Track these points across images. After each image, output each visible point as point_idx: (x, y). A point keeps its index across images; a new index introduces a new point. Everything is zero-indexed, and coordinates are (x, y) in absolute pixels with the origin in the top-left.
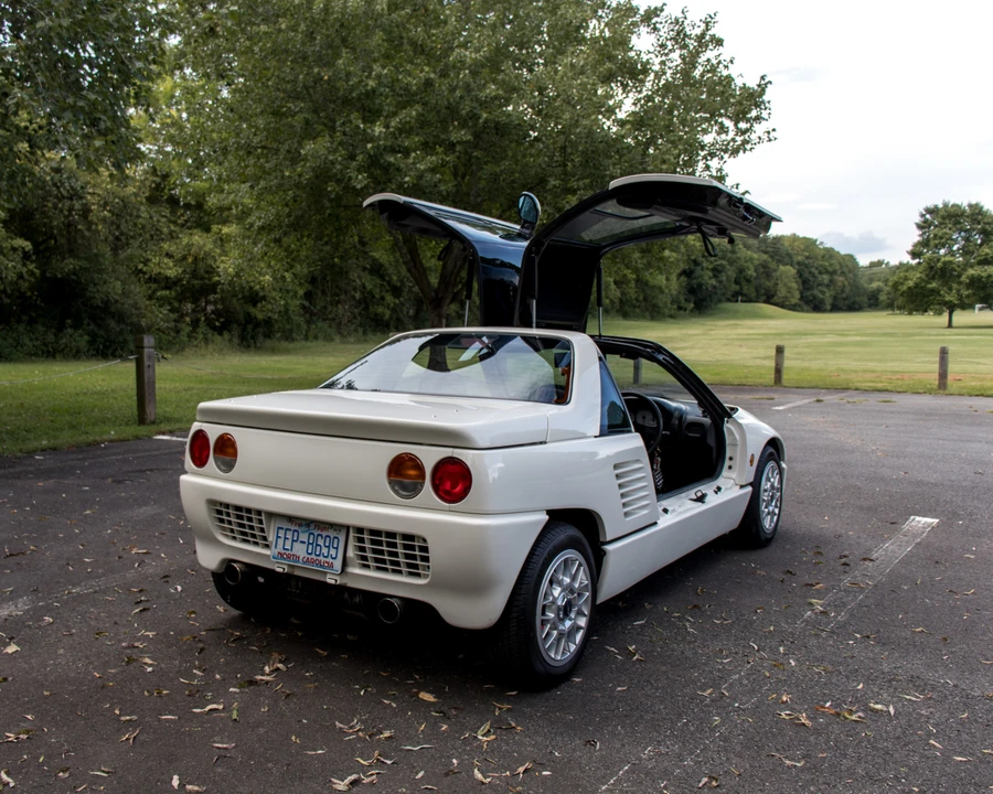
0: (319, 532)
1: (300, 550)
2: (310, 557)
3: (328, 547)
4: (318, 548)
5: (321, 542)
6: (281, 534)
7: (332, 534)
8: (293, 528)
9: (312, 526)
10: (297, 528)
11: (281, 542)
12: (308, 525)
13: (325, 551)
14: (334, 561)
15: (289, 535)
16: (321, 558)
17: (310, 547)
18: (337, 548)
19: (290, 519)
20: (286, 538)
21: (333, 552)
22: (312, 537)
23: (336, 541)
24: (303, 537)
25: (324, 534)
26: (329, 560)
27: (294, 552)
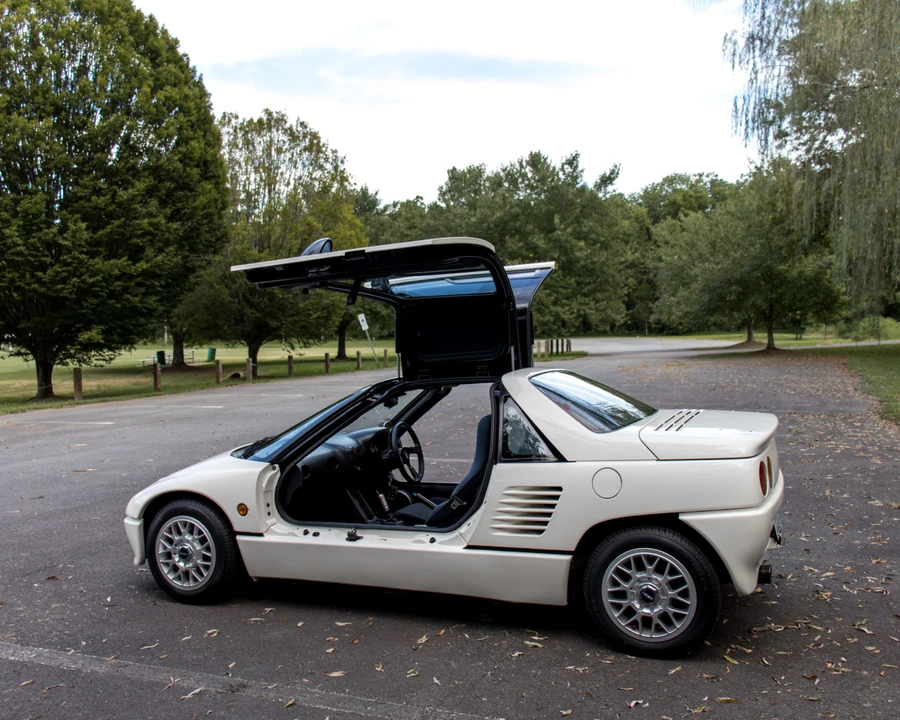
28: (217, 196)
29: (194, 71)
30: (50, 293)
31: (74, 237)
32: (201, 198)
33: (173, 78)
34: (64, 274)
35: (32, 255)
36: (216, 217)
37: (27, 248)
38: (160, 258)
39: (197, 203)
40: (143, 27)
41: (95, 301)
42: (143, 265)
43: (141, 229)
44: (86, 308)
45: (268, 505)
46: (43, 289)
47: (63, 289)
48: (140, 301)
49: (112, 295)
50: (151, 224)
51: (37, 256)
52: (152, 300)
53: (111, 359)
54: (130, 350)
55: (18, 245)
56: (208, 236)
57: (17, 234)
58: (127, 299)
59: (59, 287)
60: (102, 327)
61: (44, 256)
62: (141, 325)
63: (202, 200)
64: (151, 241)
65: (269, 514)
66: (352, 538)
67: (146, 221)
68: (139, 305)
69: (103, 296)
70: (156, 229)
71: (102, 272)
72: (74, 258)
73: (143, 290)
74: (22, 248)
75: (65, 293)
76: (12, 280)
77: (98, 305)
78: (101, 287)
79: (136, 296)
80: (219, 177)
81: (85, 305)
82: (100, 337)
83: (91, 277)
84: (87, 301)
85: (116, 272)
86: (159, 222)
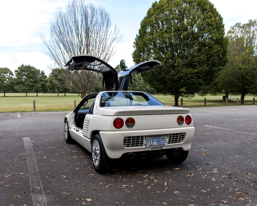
0: (159, 138)
1: (155, 143)
2: (158, 144)
3: (163, 141)
4: (160, 142)
5: (160, 140)
6: (149, 141)
7: (163, 137)
8: (152, 138)
9: (157, 137)
10: (153, 138)
11: (149, 143)
12: (156, 137)
13: (162, 142)
14: (165, 143)
15: (151, 140)
16: (161, 144)
17: (158, 142)
18: (165, 140)
19: (150, 136)
20: (150, 141)
21: (164, 141)
22: (158, 139)
23: (164, 139)
24: (155, 140)
25: (161, 138)
26: (164, 143)
27: (153, 144)
28: (222, 49)
29: (218, 13)
30: (172, 78)
31: (178, 63)
32: (214, 50)
33: (209, 16)
34: (175, 73)
35: (168, 69)
36: (221, 56)
37: (167, 67)
38: (201, 68)
39: (213, 52)
40: (202, 3)
41: (184, 80)
42: (196, 70)
43: (196, 60)
44: (181, 82)
45: (73, 122)
46: (171, 77)
47: (175, 77)
48: (196, 80)
49: (188, 79)
50: (198, 59)
51: (169, 69)
52: (200, 80)
53: (193, 97)
54: (215, 96)
55: (164, 66)
56: (218, 61)
57: (164, 63)
58: (192, 80)
59: (174, 77)
60: (186, 88)
61: (171, 69)
62: (198, 87)
63: (215, 50)
64: (199, 63)
65: (73, 124)
66: (77, 131)
67: (198, 58)
68: (196, 81)
69: (185, 79)
70: (200, 60)
71: (185, 72)
72: (178, 69)
73: (196, 77)
74: (165, 67)
75: (175, 79)
76: (164, 75)
77: (184, 82)
78: (185, 77)
79: (195, 79)
80: (223, 43)
81: (181, 81)
82: (185, 90)
83: (182, 74)
84: (181, 80)
85: (188, 72)
86: (201, 58)
